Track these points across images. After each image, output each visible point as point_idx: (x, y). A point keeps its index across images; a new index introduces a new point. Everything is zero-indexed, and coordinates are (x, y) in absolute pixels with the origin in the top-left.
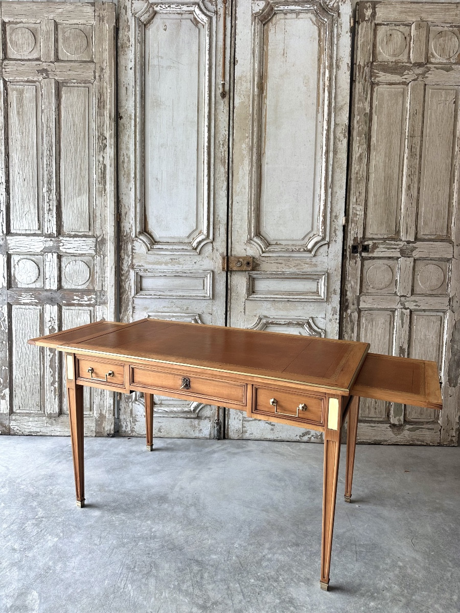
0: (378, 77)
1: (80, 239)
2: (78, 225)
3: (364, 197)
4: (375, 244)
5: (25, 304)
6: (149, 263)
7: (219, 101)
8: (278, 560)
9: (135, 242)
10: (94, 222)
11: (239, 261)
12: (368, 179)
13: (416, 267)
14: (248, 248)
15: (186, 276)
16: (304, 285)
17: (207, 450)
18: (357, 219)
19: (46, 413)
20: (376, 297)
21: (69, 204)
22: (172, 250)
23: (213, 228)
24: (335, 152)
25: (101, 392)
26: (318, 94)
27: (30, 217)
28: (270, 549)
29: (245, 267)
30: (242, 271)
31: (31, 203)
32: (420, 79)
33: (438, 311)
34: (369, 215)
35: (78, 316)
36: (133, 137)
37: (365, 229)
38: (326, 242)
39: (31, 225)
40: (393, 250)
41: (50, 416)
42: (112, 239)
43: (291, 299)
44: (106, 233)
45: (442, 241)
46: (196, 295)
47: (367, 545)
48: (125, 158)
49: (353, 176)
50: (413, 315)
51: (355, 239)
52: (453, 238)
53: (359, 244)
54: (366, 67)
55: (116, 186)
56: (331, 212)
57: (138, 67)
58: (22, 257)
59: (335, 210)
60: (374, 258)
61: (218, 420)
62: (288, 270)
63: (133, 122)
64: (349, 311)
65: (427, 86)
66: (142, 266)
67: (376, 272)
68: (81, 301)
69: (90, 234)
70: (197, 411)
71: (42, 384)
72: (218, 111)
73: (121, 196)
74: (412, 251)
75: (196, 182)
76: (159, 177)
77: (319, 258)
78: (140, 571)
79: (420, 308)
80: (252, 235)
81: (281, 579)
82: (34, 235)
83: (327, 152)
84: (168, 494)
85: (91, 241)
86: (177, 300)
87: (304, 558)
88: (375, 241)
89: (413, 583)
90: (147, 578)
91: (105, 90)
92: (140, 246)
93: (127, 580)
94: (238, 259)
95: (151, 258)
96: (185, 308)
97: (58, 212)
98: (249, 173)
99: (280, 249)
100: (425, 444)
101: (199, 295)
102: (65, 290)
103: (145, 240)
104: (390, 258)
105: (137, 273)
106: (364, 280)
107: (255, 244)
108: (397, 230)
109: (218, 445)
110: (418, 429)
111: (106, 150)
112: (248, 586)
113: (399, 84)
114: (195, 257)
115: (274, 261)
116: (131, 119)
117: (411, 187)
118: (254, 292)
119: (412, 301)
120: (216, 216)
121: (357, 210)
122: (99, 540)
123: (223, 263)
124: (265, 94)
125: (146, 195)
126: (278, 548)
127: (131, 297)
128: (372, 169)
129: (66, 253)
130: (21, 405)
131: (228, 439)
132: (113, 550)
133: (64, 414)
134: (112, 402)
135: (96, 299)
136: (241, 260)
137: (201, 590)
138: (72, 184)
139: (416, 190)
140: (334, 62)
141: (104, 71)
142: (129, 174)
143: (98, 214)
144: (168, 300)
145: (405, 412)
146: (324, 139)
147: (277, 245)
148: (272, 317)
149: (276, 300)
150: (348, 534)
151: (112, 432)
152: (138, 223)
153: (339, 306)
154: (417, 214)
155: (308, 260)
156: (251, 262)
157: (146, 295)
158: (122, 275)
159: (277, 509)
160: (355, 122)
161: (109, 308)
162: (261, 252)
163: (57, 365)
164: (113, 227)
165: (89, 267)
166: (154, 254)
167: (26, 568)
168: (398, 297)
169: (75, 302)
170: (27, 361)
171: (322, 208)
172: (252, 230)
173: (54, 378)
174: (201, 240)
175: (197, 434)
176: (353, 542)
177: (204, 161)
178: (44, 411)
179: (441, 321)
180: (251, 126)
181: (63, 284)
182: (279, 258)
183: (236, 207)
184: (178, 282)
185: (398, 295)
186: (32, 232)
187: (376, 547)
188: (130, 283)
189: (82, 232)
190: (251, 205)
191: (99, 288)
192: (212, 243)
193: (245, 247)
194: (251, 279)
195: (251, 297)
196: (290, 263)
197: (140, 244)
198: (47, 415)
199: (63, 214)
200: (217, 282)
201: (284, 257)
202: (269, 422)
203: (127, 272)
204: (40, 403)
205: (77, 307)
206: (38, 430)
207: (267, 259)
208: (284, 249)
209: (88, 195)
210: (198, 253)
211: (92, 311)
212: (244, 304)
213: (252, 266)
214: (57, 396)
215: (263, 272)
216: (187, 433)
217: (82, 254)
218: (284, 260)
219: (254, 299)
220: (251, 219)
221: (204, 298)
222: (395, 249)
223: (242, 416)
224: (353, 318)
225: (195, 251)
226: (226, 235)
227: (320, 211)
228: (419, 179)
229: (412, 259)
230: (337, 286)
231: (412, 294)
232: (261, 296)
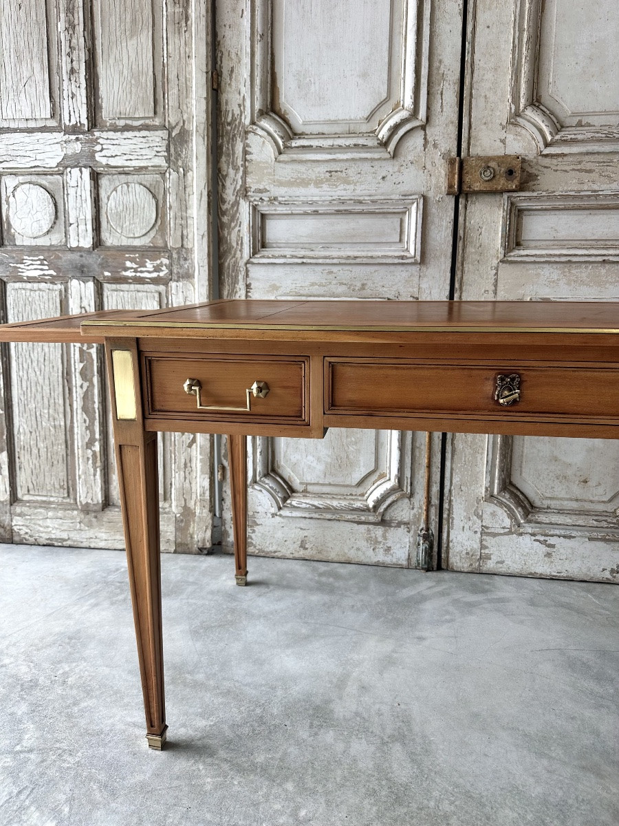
1: (136, 133)
2: (132, 103)
5: (31, 280)
6: (281, 184)
9: (251, 136)
10: (164, 94)
11: (488, 167)
14: (510, 138)
15: (363, 212)
19: (78, 503)
21: (112, 57)
22: (332, 149)
23: (428, 94)
25: (185, 464)
27: (34, 89)
29: (502, 183)
30: (495, 192)
31: (36, 59)
39: (37, 109)
41: (86, 509)
42: (202, 127)
43: (609, 257)
44: (189, 118)
46: (383, 254)
55: (210, 6)
58: (21, 179)
61: (428, 529)
66: (267, 190)
68: (141, 272)
69: (157, 122)
70: (381, 509)
73: (220, 31)
80: (523, 101)
82: (43, 129)
85: (157, 139)
86: (340, 268)
92: (261, 145)
94: (486, 161)
95: (286, 172)
96: (359, 285)
97: (89, 75)
99: (589, 135)
101: (390, 254)
102: (109, 248)
103: (271, 130)
105: (255, 208)
107: (528, 125)
109: (427, 583)
114: (384, 163)
115: (572, 167)
118: (518, 244)
120: (436, 64)
123: (450, 174)
125: (277, 25)
127: (242, 263)
129: (108, 166)
130: (31, 487)
131: (449, 569)
133: (114, 505)
134: (206, 483)
135: (170, 267)
136: (493, 164)
138: (118, 10)
143: (172, 76)
144: (319, 269)
147: (582, 126)
149: (574, 259)
151: (208, 545)
152: (257, 89)
156: (517, 168)
157: (274, 257)
158: (224, 213)
161: (196, 286)
162: (541, 145)
163: (96, 406)
164: (204, 102)
165: (154, 196)
166: (294, 161)
169: (129, 274)
170: (39, 397)
172: (523, 91)
173: (93, 433)
174: (399, 121)
175: (380, 557)
178: (75, 499)
181: (105, 235)
182: (587, 158)
183: (482, 38)
184: (343, 225)
186: (40, 124)
188: (239, 231)
189: (139, 119)
190: (521, 31)
191: (175, 242)
193: (503, 135)
194: (513, 211)
195: (512, 254)
196: (614, 169)
197: (262, 139)
198: (80, 507)
199: (101, 80)
200: (433, 222)
201: (598, 153)
202: (542, 538)
203: (233, 206)
204: (68, 482)
205: (132, 286)
206: (65, 536)
207: (555, 161)
208: (600, 135)
209: (150, 33)
210: (392, 153)
211: (164, 294)
212: (495, 271)
213: (518, 178)
214: (98, 470)
215: (544, 194)
216: (360, 553)
217: (141, 168)
218: (599, 162)
219: (519, 259)
220: (521, 66)
221: (402, 262)
223: (479, 521)
225: (383, 149)
226: (457, 109)
232: (538, 252)
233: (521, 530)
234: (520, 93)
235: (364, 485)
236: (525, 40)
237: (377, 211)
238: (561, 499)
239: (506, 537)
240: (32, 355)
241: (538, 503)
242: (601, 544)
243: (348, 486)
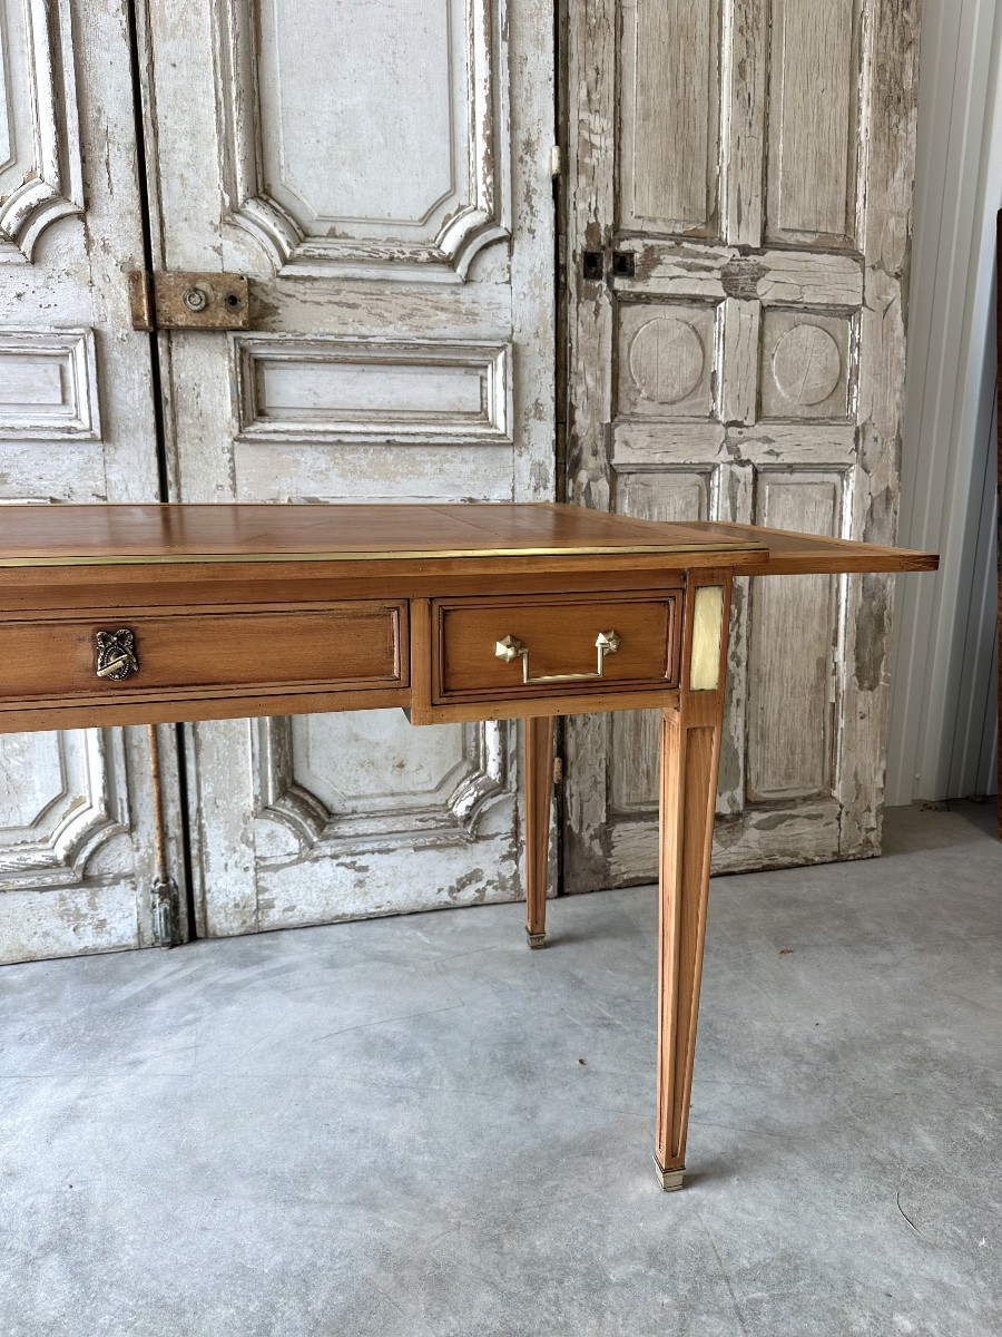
3: (612, 88)
4: (649, 250)
11: (196, 290)
12: (619, 28)
13: (767, 332)
14: (228, 245)
16: (439, 387)
17: (126, 991)
18: (594, 161)
20: (659, 426)
23: (83, 160)
29: (220, 316)
30: (213, 330)
33: (825, 468)
34: (631, 154)
37: (617, 197)
38: (501, 233)
40: (704, 274)
43: (396, 436)
45: (833, 251)
46: (33, 423)
47: (766, 1267)
50: (760, 485)
51: (592, 230)
52: (862, 245)
53: (604, 248)
56: (513, 127)
59: (523, 120)
60: (649, 298)
61: (166, 879)
62: (381, 333)
64: (583, 476)
67: (657, 344)
70: (81, 859)
74: (755, 280)
77: (483, 291)
79: (780, 460)
80: (241, 192)
88: (650, 242)
94: (192, 280)
99: (346, 252)
100: (801, 861)
101: (46, 423)
104: (694, 300)
106: (623, 374)
107: (253, 228)
108: (712, 210)
109: (171, 966)
110: (781, 820)
114: (16, 271)
115: (327, 298)
117: (748, 69)
118: (261, 414)
119: (758, 440)
120: (92, 114)
121: (593, 127)
123: (134, 295)
131: (209, 936)
136: (203, 286)
139: (761, 79)
145: (745, 776)
147: (336, 237)
149: (346, 439)
150: (685, 1235)
153: (553, 458)
154: (766, 158)
155: (446, 296)
156: (243, 294)
162: (277, 260)
168: (720, 428)
171: (482, 108)
172: (239, 175)
174: (35, 202)
175: (89, 940)
176: (713, 1266)
179: (835, 497)
182: (346, 286)
183: (166, 83)
185: (719, 422)
187: (795, 1266)
190: (226, 79)
192: (82, 216)
193: (216, 240)
194: (246, 362)
195: (252, 429)
196: (387, 305)
200: (117, 374)
201: (362, 280)
202: (348, 860)
207: (300, 287)
208: (360, 253)
210: (29, 255)
212: (228, 456)
213: (246, 311)
215: (289, 336)
216: (50, 941)
218: (365, 294)
219: (264, 437)
220: (233, 134)
221: (69, 437)
222: (709, 269)
223: (250, 851)
224: (594, 497)
225: (13, 248)
226: (136, 192)
227: (474, 120)
228: (769, 44)
229: (755, 305)
230: (543, 389)
231: (758, 419)
232: (292, 427)
233: (316, 853)
234: (235, 176)
235: (44, 823)
236: (234, 95)
237: (14, 350)
238: (371, 796)
239: (295, 869)
241: (338, 808)
242: (432, 853)
243: (15, 828)
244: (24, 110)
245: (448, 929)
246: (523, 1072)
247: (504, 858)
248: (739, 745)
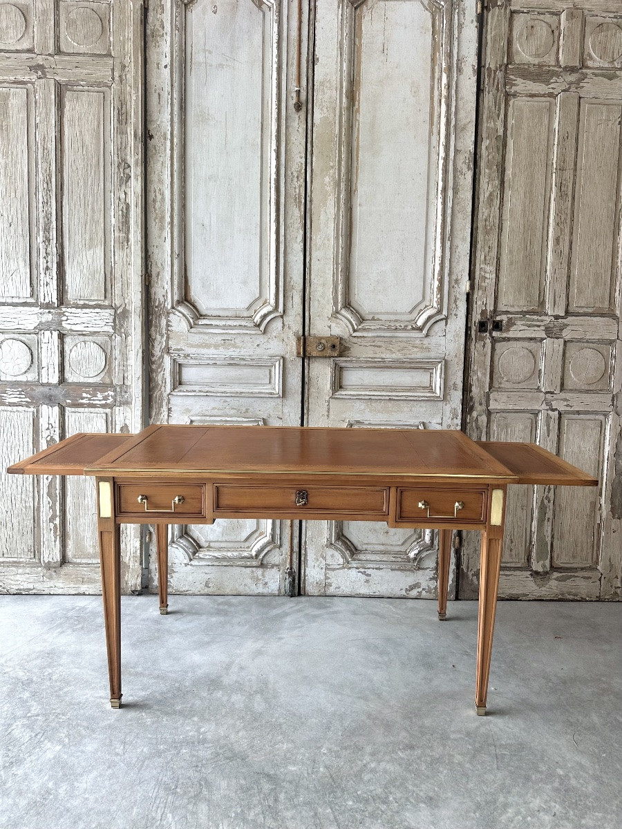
0: (515, 85)
1: (91, 310)
2: (89, 291)
3: (496, 253)
4: (510, 319)
5: (11, 404)
6: (192, 346)
7: (293, 116)
8: (385, 771)
9: (171, 315)
10: (112, 286)
11: (321, 343)
12: (501, 229)
13: (567, 352)
14: (333, 325)
15: (245, 365)
16: (412, 377)
17: (275, 612)
18: (486, 284)
19: (42, 562)
20: (512, 393)
21: (76, 261)
22: (224, 327)
23: (284, 296)
24: (455, 191)
25: (123, 531)
26: (432, 108)
27: (19, 278)
28: (373, 754)
29: (329, 352)
30: (326, 357)
31: (20, 259)
32: (573, 89)
33: (596, 413)
34: (503, 280)
35: (89, 420)
36: (169, 165)
37: (496, 298)
38: (443, 317)
39: (20, 291)
40: (536, 328)
41: (48, 566)
42: (139, 310)
43: (392, 397)
44: (129, 303)
45: (602, 315)
46: (259, 391)
47: (511, 745)
48: (157, 194)
49: (480, 224)
50: (562, 419)
51: (483, 313)
52: (618, 312)
53: (488, 319)
54: (498, 71)
55: (144, 234)
56: (450, 275)
57: (176, 65)
58: (7, 336)
59: (455, 271)
60: (509, 339)
61: (291, 568)
62: (388, 356)
63: (168, 143)
64: (475, 414)
65: (582, 100)
66: (182, 350)
67: (512, 358)
68: (94, 400)
69: (107, 303)
70: (261, 557)
71: (36, 520)
72: (290, 129)
73: (151, 250)
74: (561, 330)
75: (259, 230)
76: (206, 223)
77: (433, 340)
78: (185, 793)
79: (572, 409)
80: (340, 305)
81: (391, 799)
82: (25, 304)
83: (445, 189)
84: (221, 677)
85: (107, 314)
86: (232, 399)
87: (423, 767)
88: (510, 316)
89: (581, 800)
90: (195, 804)
91: (128, 97)
92: (178, 322)
93: (165, 807)
94: (319, 340)
95: (195, 338)
96: (244, 409)
97: (60, 272)
98: (335, 218)
99: (378, 327)
100: (579, 599)
101: (263, 391)
102: (70, 384)
103: (185, 313)
104: (531, 339)
105: (174, 360)
106: (496, 370)
107: (343, 319)
108: (542, 300)
109: (291, 604)
110: (568, 577)
111: (129, 183)
112: (344, 812)
113: (543, 96)
114: (258, 337)
115: (370, 344)
116: (165, 139)
117: (561, 240)
118: (341, 387)
119: (561, 400)
120: (288, 279)
121: (486, 271)
122: (122, 747)
123: (298, 345)
124: (356, 107)
125: (188, 247)
126: (385, 753)
127: (165, 395)
128: (507, 215)
129: (71, 330)
130: (5, 551)
131: (305, 595)
132: (144, 762)
133: (68, 562)
134: (138, 544)
135: (114, 398)
136: (323, 341)
137: (275, 820)
138: (80, 232)
139: (567, 244)
140: (455, 62)
141: (127, 69)
142: (163, 218)
143: (118, 275)
144: (219, 399)
145: (551, 555)
146: (441, 172)
147: (375, 320)
148: (367, 422)
149: (373, 398)
150: (482, 730)
151: (139, 588)
152: (175, 287)
153: (461, 406)
154: (569, 277)
155: (418, 342)
156: (338, 345)
157: (187, 391)
158: (153, 363)
159: (379, 696)
160: (483, 147)
161: (133, 410)
162: (351, 331)
163: (58, 492)
164: (140, 294)
165: (104, 351)
166: (199, 333)
167: (13, 793)
169: (85, 401)
170: (14, 486)
171: (437, 268)
172: (339, 300)
173: (54, 511)
174: (266, 312)
175: (261, 590)
176: (490, 741)
177: (270, 201)
178: (40, 559)
179: (602, 426)
180: (337, 152)
181: (67, 375)
182: (377, 339)
183: (315, 266)
184: (233, 372)
185: (542, 392)
186: (22, 301)
187: (523, 748)
188: (164, 374)
189: (94, 300)
190: (337, 264)
191: (119, 381)
192: (282, 317)
193: (329, 323)
194: (337, 368)
195: (337, 393)
196: (393, 346)
197: (179, 318)
198: (43, 565)
199: (67, 275)
200: (290, 373)
201: (384, 337)
202: (363, 570)
203: (159, 358)
204: (34, 547)
205: (86, 409)
206: (31, 586)
207: (359, 340)
208: (383, 326)
209: (103, 247)
210: (263, 331)
211: (109, 414)
212: (327, 403)
213: (339, 350)
214: (58, 537)
215: (354, 358)
216: (247, 588)
217: (95, 332)
218: (385, 342)
219: (341, 397)
220: (338, 284)
221: (271, 396)
222: (539, 326)
223: (324, 562)
224: (480, 423)
225: (258, 328)
226: (302, 307)
227: (434, 272)
228: (572, 228)
229: (561, 341)
230: (458, 378)
231: (561, 390)
232: (352, 393)
233: (350, 566)
235: (249, 540)
236: (340, 270)
237: (254, 365)
238: (374, 544)
239: (341, 571)
240: (10, 456)
241: (359, 547)
242: (399, 572)
243: (238, 542)
244: (265, 278)
245: (404, 607)
246: (429, 666)
247: (431, 579)
248: (549, 540)
